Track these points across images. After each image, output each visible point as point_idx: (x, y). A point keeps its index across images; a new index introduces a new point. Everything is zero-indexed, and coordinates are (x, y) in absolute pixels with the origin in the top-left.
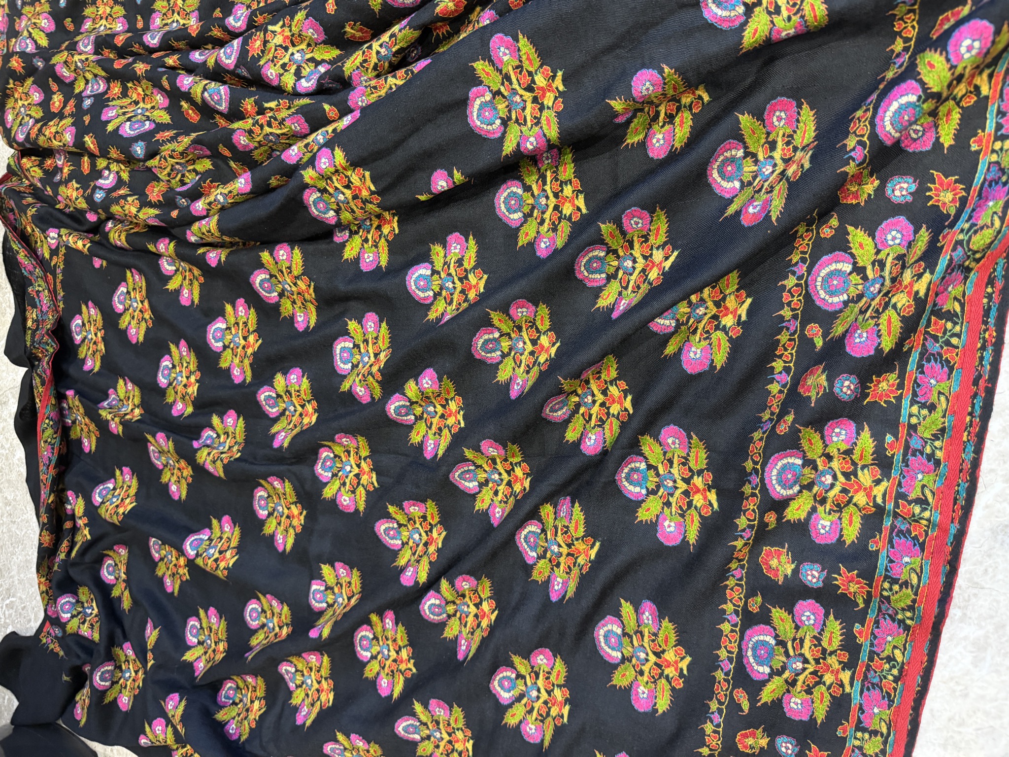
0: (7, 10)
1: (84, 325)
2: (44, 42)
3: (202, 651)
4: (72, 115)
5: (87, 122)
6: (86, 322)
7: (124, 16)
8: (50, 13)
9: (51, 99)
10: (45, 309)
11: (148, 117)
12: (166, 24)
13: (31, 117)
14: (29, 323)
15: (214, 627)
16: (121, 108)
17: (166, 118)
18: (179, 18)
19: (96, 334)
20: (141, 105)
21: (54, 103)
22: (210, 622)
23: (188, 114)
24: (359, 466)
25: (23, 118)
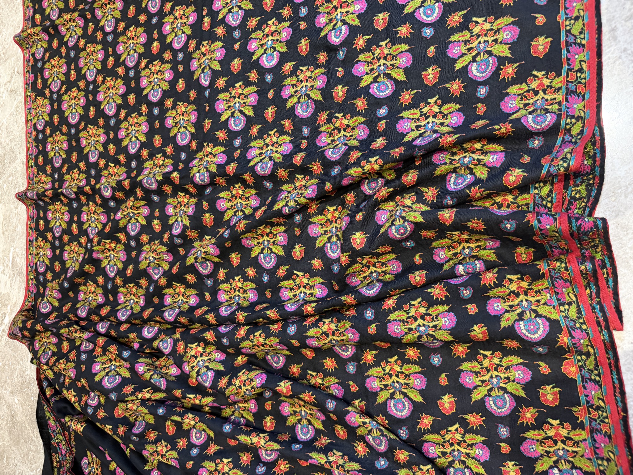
0: (34, 281)
1: (89, 463)
2: (56, 304)
4: (74, 361)
5: (83, 369)
6: (90, 461)
7: (103, 294)
8: (58, 290)
9: (62, 343)
10: (63, 453)
11: (117, 372)
12: (127, 301)
13: (50, 349)
14: (55, 463)
16: (103, 363)
17: (127, 375)
18: (134, 298)
20: (114, 362)
21: (64, 346)
25: (45, 348)
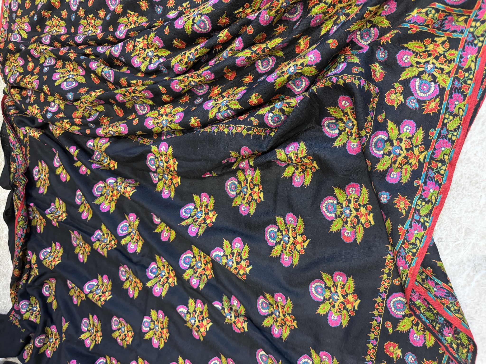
0: (8, 20)
1: (39, 171)
2: (25, 36)
3: (89, 335)
4: (38, 74)
5: (45, 79)
6: (40, 170)
7: (65, 26)
8: (29, 23)
9: (28, 64)
10: (20, 163)
11: (75, 79)
12: (86, 31)
13: (17, 72)
14: (12, 170)
15: (96, 324)
16: (62, 73)
17: (83, 81)
18: (92, 29)
19: (45, 176)
20: (72, 73)
21: (29, 66)
22: (94, 322)
23: (94, 79)
24: (169, 273)
25: (14, 71)
